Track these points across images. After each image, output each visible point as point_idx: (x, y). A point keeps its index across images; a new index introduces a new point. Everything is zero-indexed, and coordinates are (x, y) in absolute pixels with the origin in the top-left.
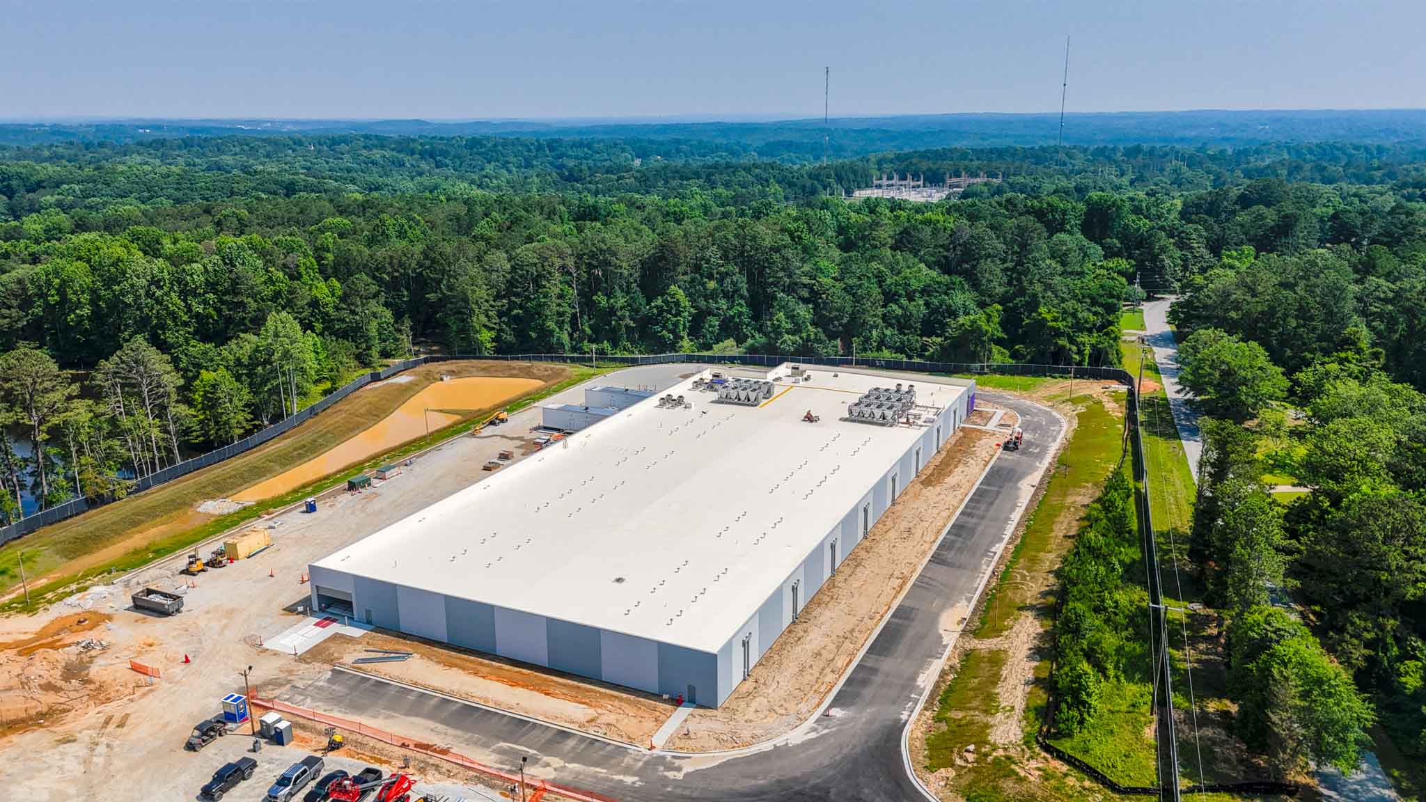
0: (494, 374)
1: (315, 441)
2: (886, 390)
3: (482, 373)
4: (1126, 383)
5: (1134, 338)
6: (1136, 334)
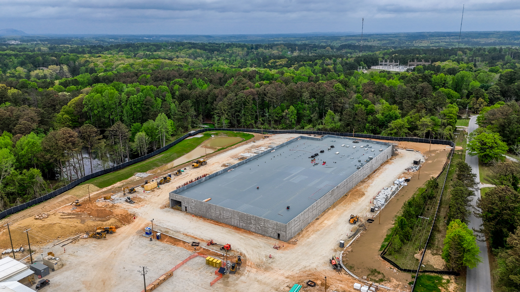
0: (229, 135)
3: (225, 135)
4: (452, 146)
5: (462, 129)
6: (464, 128)
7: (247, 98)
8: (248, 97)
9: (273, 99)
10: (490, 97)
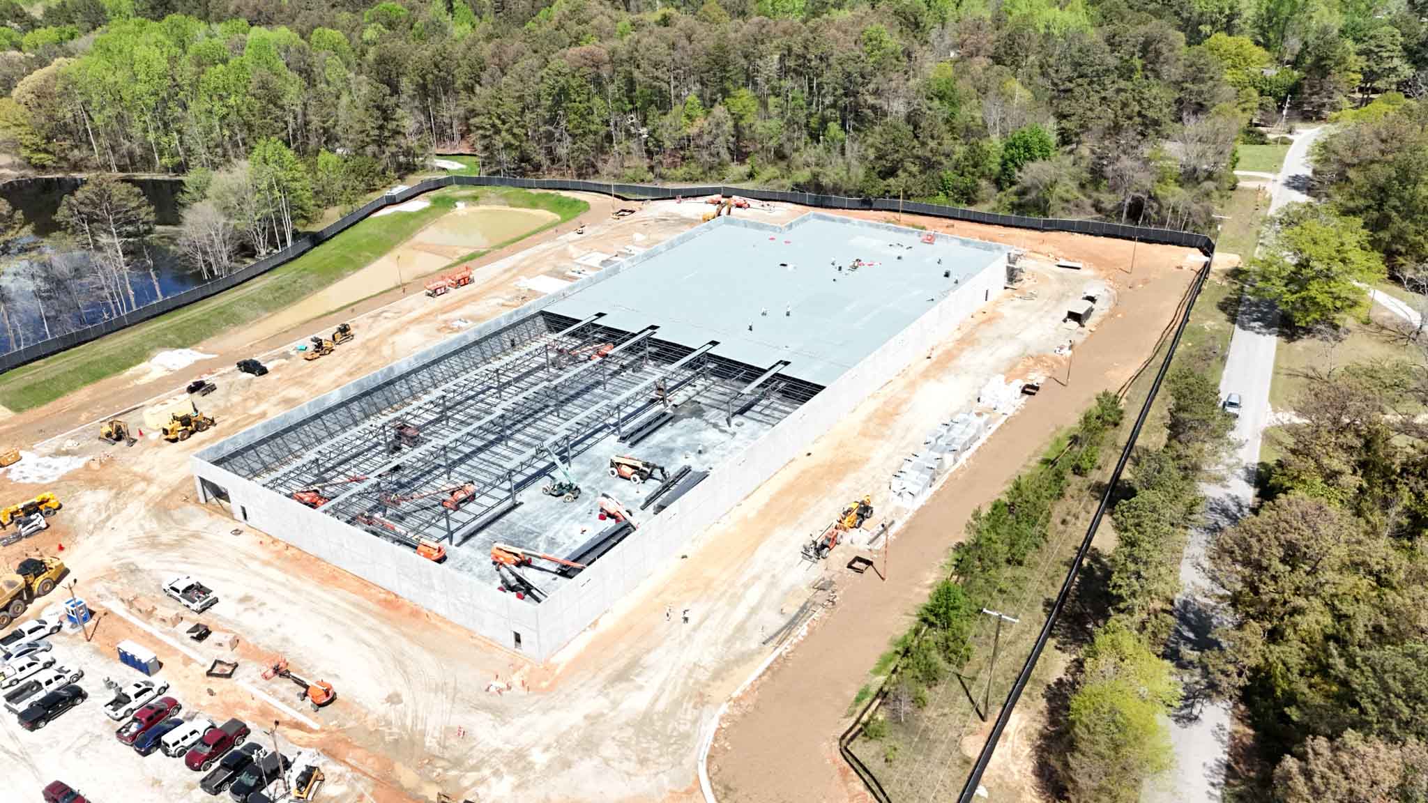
0: (514, 202)
1: (295, 282)
3: (501, 201)
4: (1206, 254)
5: (1252, 185)
6: (1262, 179)
7: (574, 76)
8: (577, 74)
9: (656, 78)
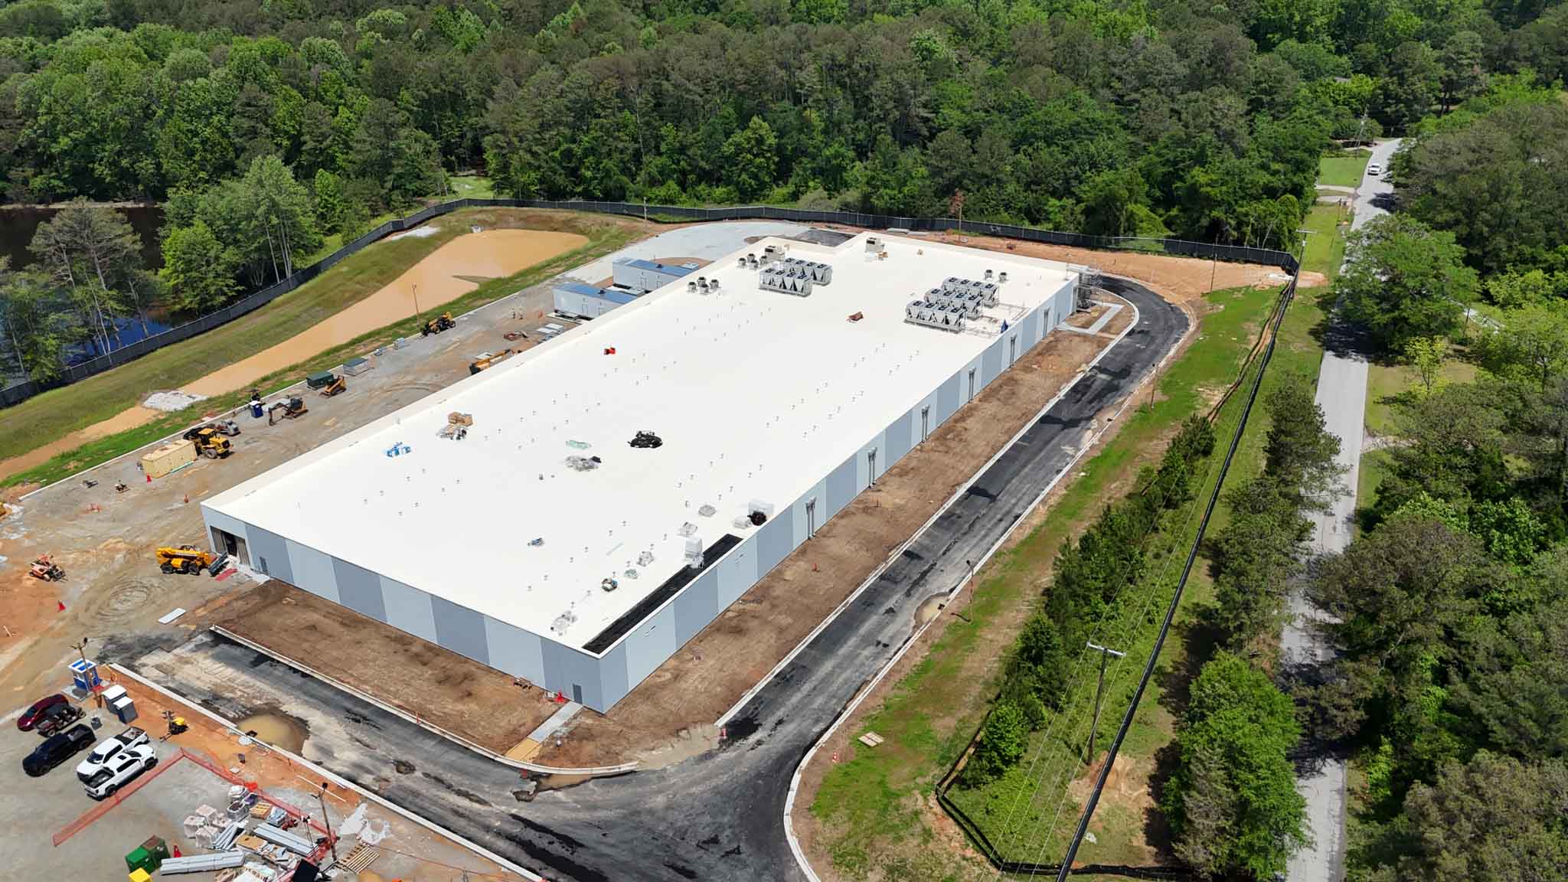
0: (534, 226)
1: (298, 316)
2: (965, 282)
3: (518, 225)
4: (1289, 273)
5: (1335, 199)
6: (1341, 193)
7: (598, 89)
8: (601, 86)
9: (688, 91)
10: (1448, 76)
